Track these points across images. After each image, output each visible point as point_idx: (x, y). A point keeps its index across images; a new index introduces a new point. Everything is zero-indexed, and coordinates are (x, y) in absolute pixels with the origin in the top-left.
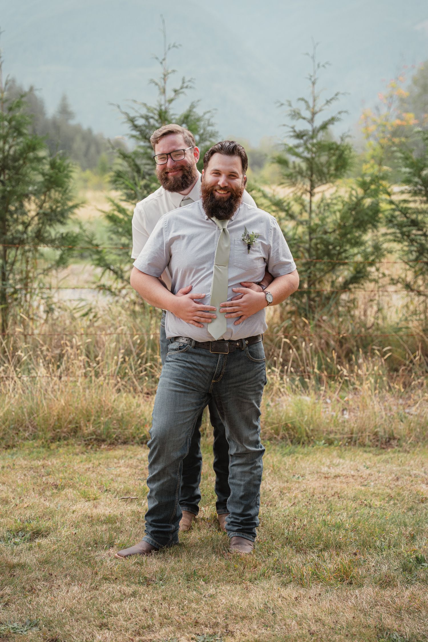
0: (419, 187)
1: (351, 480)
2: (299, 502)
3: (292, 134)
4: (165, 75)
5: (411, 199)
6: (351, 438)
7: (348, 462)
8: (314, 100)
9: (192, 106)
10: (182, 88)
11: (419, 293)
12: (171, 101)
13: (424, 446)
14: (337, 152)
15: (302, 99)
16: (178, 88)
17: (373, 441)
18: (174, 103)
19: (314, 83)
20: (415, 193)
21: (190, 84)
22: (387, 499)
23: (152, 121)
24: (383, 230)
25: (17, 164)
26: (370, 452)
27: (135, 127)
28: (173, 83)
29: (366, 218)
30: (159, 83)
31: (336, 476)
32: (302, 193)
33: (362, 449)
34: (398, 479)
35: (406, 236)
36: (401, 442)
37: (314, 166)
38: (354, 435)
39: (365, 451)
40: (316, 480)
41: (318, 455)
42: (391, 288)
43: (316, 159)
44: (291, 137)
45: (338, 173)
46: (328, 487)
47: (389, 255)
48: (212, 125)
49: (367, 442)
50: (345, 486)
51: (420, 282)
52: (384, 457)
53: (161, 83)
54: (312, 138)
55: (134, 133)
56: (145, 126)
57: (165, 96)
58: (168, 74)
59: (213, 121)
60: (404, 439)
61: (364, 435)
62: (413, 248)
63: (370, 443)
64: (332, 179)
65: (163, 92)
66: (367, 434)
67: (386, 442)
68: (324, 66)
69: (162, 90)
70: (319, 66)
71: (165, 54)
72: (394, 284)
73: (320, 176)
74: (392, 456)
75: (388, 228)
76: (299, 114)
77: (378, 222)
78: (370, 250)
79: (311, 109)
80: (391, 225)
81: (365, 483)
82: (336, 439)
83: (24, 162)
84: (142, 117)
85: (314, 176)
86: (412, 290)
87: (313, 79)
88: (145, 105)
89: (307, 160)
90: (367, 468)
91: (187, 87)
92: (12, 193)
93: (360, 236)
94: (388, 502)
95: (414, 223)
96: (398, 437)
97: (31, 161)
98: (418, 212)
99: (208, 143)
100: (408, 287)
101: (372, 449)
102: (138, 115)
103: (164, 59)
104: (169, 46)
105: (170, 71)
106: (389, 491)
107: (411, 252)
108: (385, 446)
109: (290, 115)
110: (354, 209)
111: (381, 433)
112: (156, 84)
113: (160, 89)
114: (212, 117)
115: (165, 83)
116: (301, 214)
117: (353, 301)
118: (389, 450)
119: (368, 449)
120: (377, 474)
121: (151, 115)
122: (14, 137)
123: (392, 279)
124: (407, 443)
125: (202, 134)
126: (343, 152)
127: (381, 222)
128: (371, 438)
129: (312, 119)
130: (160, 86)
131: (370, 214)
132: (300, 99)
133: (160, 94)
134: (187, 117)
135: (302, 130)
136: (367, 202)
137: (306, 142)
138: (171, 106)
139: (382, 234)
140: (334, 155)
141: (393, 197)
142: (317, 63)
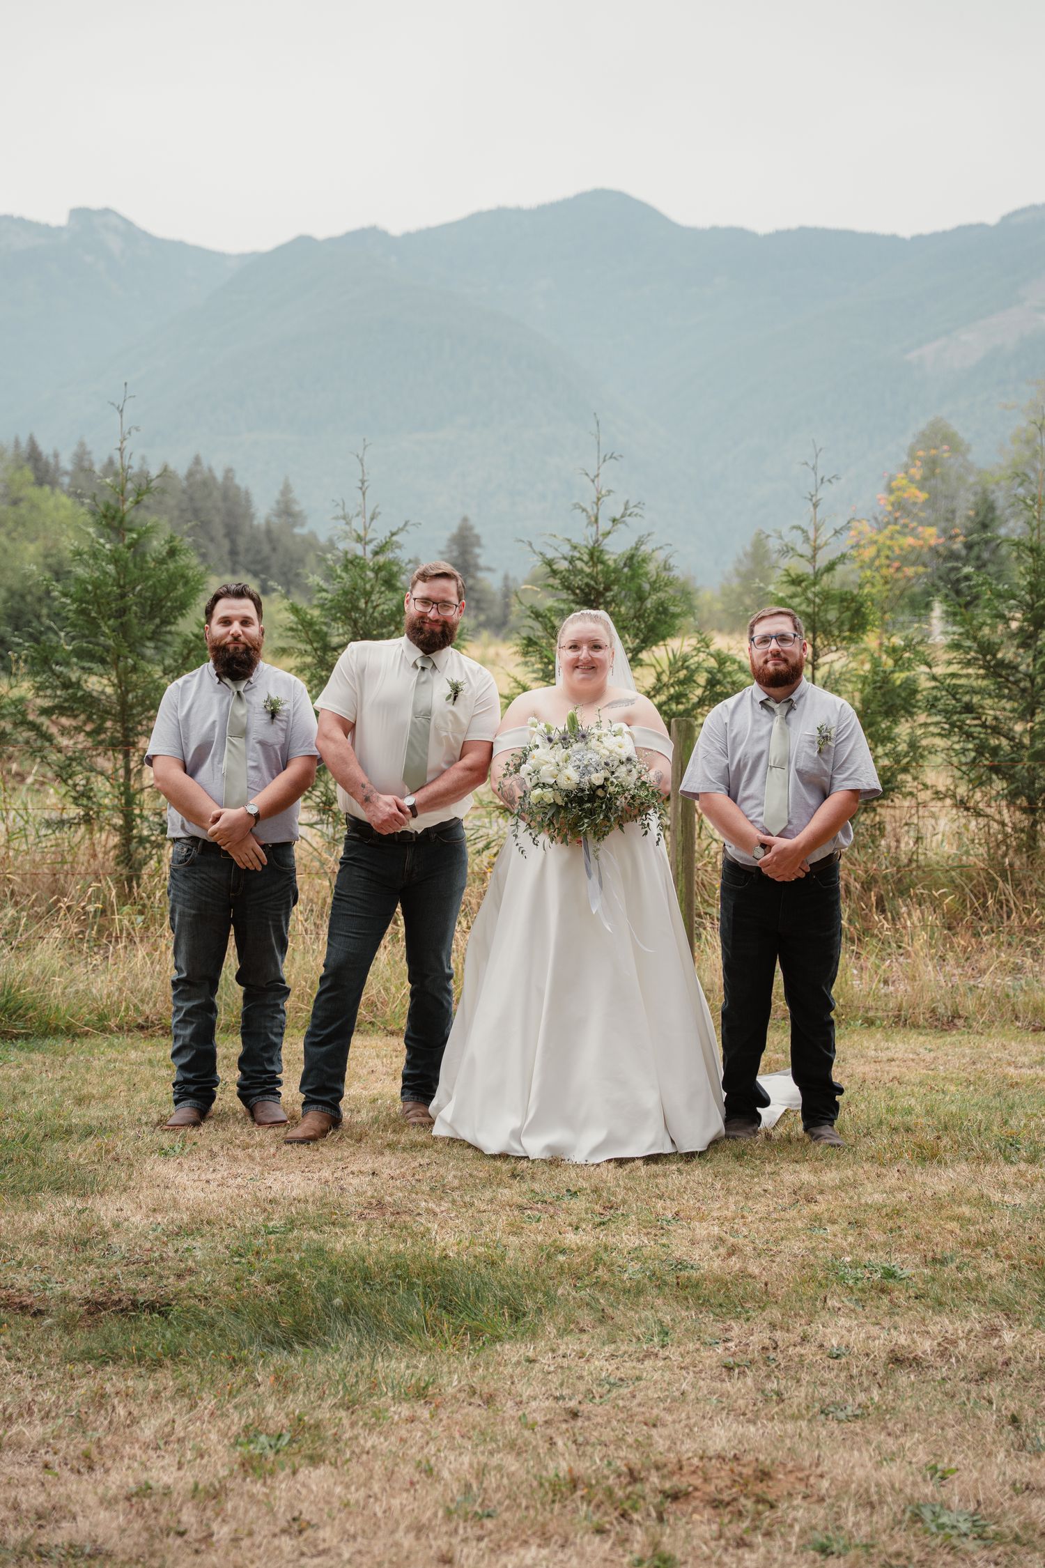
0: (973, 654)
1: (911, 1063)
3: (785, 579)
4: (599, 499)
5: (965, 672)
6: (898, 1016)
7: (900, 1045)
8: (817, 530)
9: (640, 542)
10: (623, 516)
11: (978, 814)
12: (607, 534)
13: (1003, 1026)
14: (853, 605)
15: (798, 528)
16: (618, 516)
17: (931, 1019)
18: (611, 537)
19: (815, 506)
20: (968, 664)
21: (636, 510)
22: (965, 1084)
23: (579, 564)
24: (922, 718)
26: (928, 1034)
27: (555, 573)
28: (612, 507)
29: (898, 702)
30: (589, 509)
31: (892, 1060)
33: (916, 1030)
34: (974, 1063)
35: (954, 728)
36: (970, 1021)
37: (818, 625)
38: (903, 1013)
39: (922, 1033)
40: (865, 1064)
41: (855, 1038)
42: (935, 806)
43: (822, 614)
44: (784, 582)
45: (855, 636)
46: (883, 1072)
47: (932, 757)
48: (670, 569)
49: (921, 1022)
50: (904, 1070)
51: (978, 796)
52: (949, 1039)
53: (592, 510)
54: (814, 584)
55: (551, 581)
56: (568, 571)
57: (598, 527)
58: (603, 496)
59: (672, 562)
60: (973, 1016)
61: (917, 1011)
62: (970, 746)
63: (926, 1024)
64: (845, 643)
65: (595, 521)
66: (922, 1010)
67: (949, 1022)
68: (830, 481)
69: (593, 519)
70: (822, 480)
71: (599, 468)
72: (940, 799)
73: (827, 639)
74: (961, 1038)
75: (929, 715)
76: (794, 549)
77: (914, 707)
78: (902, 747)
79: (813, 543)
80: (933, 711)
81: (933, 1067)
82: (877, 1018)
84: (565, 559)
85: (818, 640)
86: (967, 809)
87: (815, 500)
88: (570, 541)
89: (808, 615)
90: (930, 1051)
91: (631, 515)
93: (889, 729)
94: (967, 1087)
95: (969, 708)
96: (966, 1014)
98: (974, 691)
99: (661, 595)
100: (962, 804)
101: (929, 1030)
102: (559, 555)
103: (597, 476)
104: (605, 456)
105: (604, 492)
106: (966, 1075)
107: (964, 751)
108: (948, 1027)
109: (779, 551)
110: (880, 688)
111: (941, 1010)
112: (585, 510)
113: (589, 517)
114: (670, 556)
115: (598, 509)
117: (880, 827)
118: (955, 1032)
119: (925, 1031)
120: (945, 1057)
121: (577, 555)
122: (382, 593)
123: (937, 793)
124: (978, 1022)
125: (655, 582)
126: (862, 605)
127: (919, 708)
128: (928, 1016)
129: (814, 557)
130: (591, 513)
131: (903, 695)
132: (794, 527)
133: (590, 524)
134: (631, 557)
135: (800, 572)
136: (899, 677)
137: (805, 590)
138: (606, 541)
139: (921, 725)
140: (848, 609)
141: (935, 670)
142: (819, 477)
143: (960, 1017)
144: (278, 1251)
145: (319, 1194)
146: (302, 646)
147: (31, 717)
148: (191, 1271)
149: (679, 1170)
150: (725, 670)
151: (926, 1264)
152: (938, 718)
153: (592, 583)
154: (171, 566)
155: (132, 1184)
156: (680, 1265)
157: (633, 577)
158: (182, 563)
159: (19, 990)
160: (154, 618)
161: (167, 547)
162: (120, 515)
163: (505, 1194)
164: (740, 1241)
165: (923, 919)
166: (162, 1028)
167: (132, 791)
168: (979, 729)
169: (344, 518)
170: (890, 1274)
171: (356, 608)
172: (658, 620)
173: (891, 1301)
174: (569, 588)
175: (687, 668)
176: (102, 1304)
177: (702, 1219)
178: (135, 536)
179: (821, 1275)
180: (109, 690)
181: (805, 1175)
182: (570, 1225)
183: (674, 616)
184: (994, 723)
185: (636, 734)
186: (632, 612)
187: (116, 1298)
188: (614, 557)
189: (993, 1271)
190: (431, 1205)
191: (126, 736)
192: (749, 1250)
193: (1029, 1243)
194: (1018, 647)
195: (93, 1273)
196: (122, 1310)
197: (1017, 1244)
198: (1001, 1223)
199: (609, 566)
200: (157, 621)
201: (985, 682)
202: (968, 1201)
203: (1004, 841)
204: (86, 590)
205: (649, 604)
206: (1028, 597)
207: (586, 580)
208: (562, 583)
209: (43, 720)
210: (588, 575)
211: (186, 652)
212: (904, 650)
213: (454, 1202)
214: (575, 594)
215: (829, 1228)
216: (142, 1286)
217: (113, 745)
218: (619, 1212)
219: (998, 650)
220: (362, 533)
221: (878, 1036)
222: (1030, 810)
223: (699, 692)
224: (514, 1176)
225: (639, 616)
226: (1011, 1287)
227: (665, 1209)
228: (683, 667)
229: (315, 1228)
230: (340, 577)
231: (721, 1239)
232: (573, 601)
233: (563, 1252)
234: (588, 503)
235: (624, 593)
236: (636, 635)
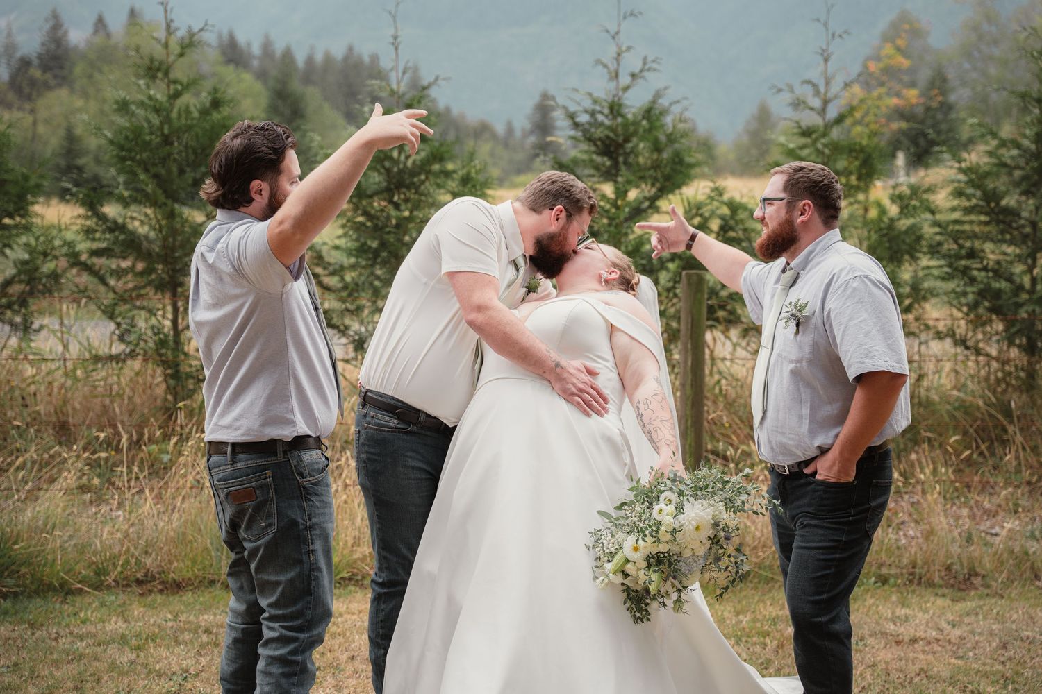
0: (975, 201)
1: (937, 648)
2: (870, 685)
3: (795, 131)
4: (619, 55)
5: (967, 218)
6: (912, 574)
7: (919, 615)
8: (827, 83)
9: (658, 95)
10: (642, 71)
11: (978, 353)
12: (626, 89)
13: (1024, 586)
14: (861, 156)
15: (809, 82)
16: (637, 71)
17: (946, 578)
18: (630, 91)
19: (826, 60)
20: (968, 211)
21: (654, 65)
22: (1002, 681)
23: (600, 118)
24: (924, 262)
25: (416, 180)
26: (944, 596)
27: (576, 125)
28: (632, 62)
29: (904, 247)
30: (610, 65)
31: (914, 641)
33: (930, 590)
34: (1005, 647)
35: (956, 271)
36: (987, 579)
38: (917, 571)
39: (937, 595)
40: (885, 647)
41: (870, 600)
42: (937, 345)
44: (794, 134)
45: (862, 184)
46: (907, 660)
47: (932, 298)
48: (685, 121)
49: (937, 580)
50: (930, 657)
51: (978, 335)
52: (969, 605)
53: (612, 66)
54: (824, 135)
55: (572, 133)
56: (589, 123)
57: (618, 82)
58: (623, 52)
59: (687, 114)
60: (991, 574)
61: (931, 568)
62: (972, 289)
63: (941, 582)
64: (852, 191)
65: (616, 76)
66: (937, 567)
67: (965, 580)
68: (840, 36)
69: (613, 74)
70: (833, 36)
71: (619, 25)
72: (940, 338)
74: (982, 603)
75: (931, 258)
76: (804, 102)
77: (918, 251)
79: (822, 96)
80: (936, 255)
81: (960, 653)
82: (892, 576)
83: (427, 178)
84: (586, 111)
86: (968, 348)
87: (825, 54)
88: (590, 94)
90: (954, 626)
91: (649, 70)
92: (409, 219)
95: (972, 254)
96: (983, 572)
97: (437, 175)
98: (975, 236)
99: (677, 146)
100: (962, 342)
101: (946, 591)
102: (580, 109)
103: (617, 33)
104: (625, 14)
105: (624, 48)
106: (1001, 667)
107: (965, 294)
108: (964, 587)
109: (791, 104)
110: (886, 234)
111: (956, 567)
112: (605, 66)
113: (610, 72)
114: (686, 109)
115: (618, 64)
118: (973, 593)
119: (940, 591)
120: (971, 636)
121: (598, 108)
123: (938, 333)
124: (997, 581)
125: (671, 134)
126: (870, 155)
127: (923, 252)
128: (943, 573)
129: (824, 109)
130: (611, 68)
131: (908, 240)
132: (805, 82)
133: (611, 79)
134: (649, 110)
135: (810, 124)
136: (904, 224)
137: (815, 142)
138: (626, 95)
139: (923, 269)
140: (856, 158)
141: (938, 217)
142: (830, 32)
143: (977, 575)
147: (84, 257)
150: (738, 218)
152: (942, 262)
153: (611, 135)
154: (216, 116)
157: (651, 129)
158: (225, 113)
159: (15, 543)
160: (200, 165)
161: (210, 98)
162: (164, 67)
165: (935, 471)
166: (163, 582)
167: (180, 327)
168: (983, 274)
171: (391, 158)
172: (674, 170)
174: (590, 139)
175: (701, 215)
178: (179, 87)
180: (152, 234)
183: (690, 166)
184: (996, 267)
186: (649, 162)
188: (634, 110)
191: (172, 277)
194: (1021, 194)
199: (627, 119)
201: (987, 229)
203: (1004, 379)
204: (127, 138)
205: (665, 155)
206: (1033, 147)
207: (607, 132)
208: (584, 135)
209: (95, 260)
210: (609, 128)
212: (911, 198)
214: (596, 145)
217: (160, 287)
219: (1003, 198)
220: (395, 87)
221: (894, 598)
222: (1030, 349)
225: (656, 166)
228: (697, 215)
232: (595, 152)
234: (608, 59)
235: (642, 145)
236: (653, 185)
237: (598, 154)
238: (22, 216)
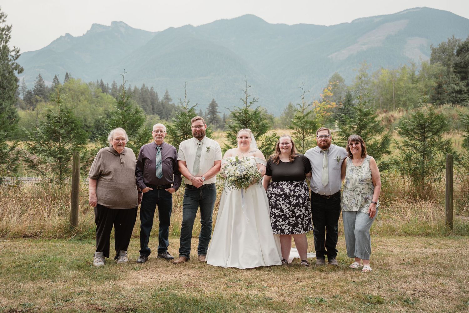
0: (344, 137)
3: (295, 118)
4: (247, 97)
5: (341, 141)
8: (304, 105)
9: (258, 108)
12: (249, 106)
15: (299, 104)
16: (252, 102)
19: (303, 98)
20: (343, 139)
21: (256, 100)
23: (242, 114)
27: (235, 116)
28: (250, 99)
32: (300, 140)
37: (304, 129)
43: (305, 127)
48: (265, 115)
54: (303, 119)
55: (234, 119)
56: (239, 116)
57: (247, 104)
64: (311, 134)
68: (307, 92)
71: (247, 89)
73: (307, 133)
76: (298, 110)
79: (302, 108)
84: (238, 113)
85: (304, 133)
88: (239, 108)
89: (301, 127)
99: (263, 122)
102: (236, 112)
103: (246, 91)
104: (248, 86)
105: (248, 95)
109: (294, 110)
112: (243, 100)
116: (299, 148)
121: (241, 111)
125: (262, 119)
129: (303, 112)
130: (245, 101)
132: (297, 104)
133: (245, 103)
134: (255, 112)
135: (299, 116)
137: (301, 120)
138: (249, 108)
140: (312, 125)
141: (335, 141)
142: (304, 91)
143: (341, 232)
144: (164, 295)
145: (174, 280)
146: (170, 136)
148: (142, 301)
149: (268, 274)
151: (331, 298)
153: (245, 119)
154: (136, 116)
155: (127, 278)
156: (268, 299)
157: (256, 118)
158: (139, 115)
161: (135, 111)
162: (123, 103)
163: (223, 280)
164: (283, 292)
169: (181, 103)
170: (322, 301)
171: (184, 126)
172: (263, 129)
173: (322, 308)
176: (119, 309)
177: (274, 287)
178: (127, 108)
179: (304, 301)
181: (301, 275)
182: (239, 288)
183: (267, 127)
185: (256, 159)
186: (256, 127)
187: (123, 307)
188: (251, 112)
189: (348, 299)
190: (204, 283)
192: (285, 295)
193: (357, 292)
195: (117, 301)
196: (124, 311)
197: (354, 292)
198: (351, 286)
199: (249, 115)
200: (133, 130)
202: (342, 281)
204: (114, 122)
205: (260, 124)
206: (358, 122)
208: (238, 119)
210: (245, 117)
211: (140, 138)
213: (209, 282)
214: (241, 122)
215: (307, 289)
216: (130, 304)
218: (252, 285)
220: (185, 107)
223: (273, 147)
224: (225, 275)
225: (258, 127)
226: (353, 303)
227: (264, 284)
228: (269, 141)
229: (174, 289)
230: (180, 118)
231: (279, 292)
232: (240, 124)
233: (237, 295)
234: (244, 98)
235: (253, 122)
236: (257, 132)
237: (242, 124)
238: (84, 144)
